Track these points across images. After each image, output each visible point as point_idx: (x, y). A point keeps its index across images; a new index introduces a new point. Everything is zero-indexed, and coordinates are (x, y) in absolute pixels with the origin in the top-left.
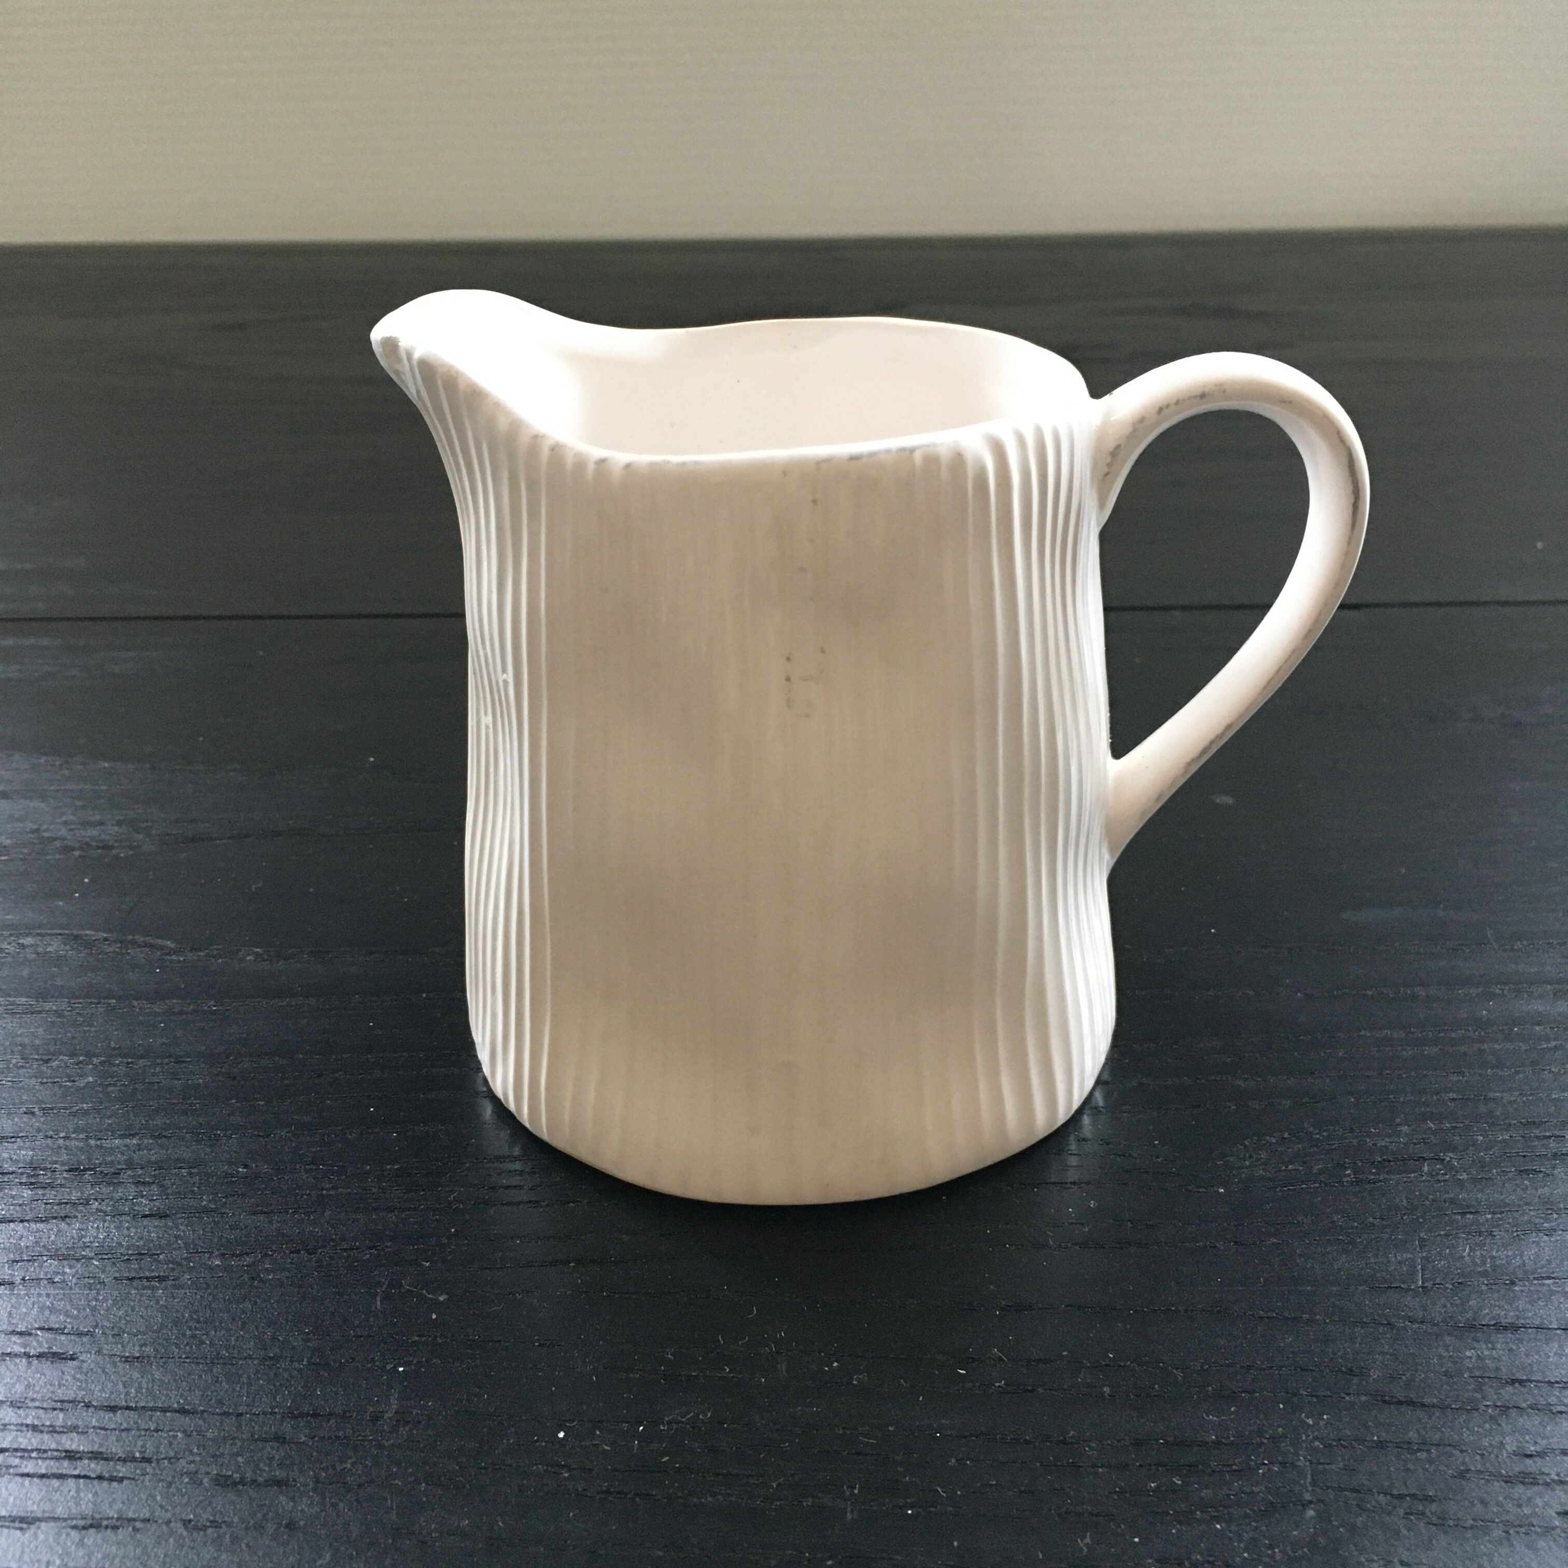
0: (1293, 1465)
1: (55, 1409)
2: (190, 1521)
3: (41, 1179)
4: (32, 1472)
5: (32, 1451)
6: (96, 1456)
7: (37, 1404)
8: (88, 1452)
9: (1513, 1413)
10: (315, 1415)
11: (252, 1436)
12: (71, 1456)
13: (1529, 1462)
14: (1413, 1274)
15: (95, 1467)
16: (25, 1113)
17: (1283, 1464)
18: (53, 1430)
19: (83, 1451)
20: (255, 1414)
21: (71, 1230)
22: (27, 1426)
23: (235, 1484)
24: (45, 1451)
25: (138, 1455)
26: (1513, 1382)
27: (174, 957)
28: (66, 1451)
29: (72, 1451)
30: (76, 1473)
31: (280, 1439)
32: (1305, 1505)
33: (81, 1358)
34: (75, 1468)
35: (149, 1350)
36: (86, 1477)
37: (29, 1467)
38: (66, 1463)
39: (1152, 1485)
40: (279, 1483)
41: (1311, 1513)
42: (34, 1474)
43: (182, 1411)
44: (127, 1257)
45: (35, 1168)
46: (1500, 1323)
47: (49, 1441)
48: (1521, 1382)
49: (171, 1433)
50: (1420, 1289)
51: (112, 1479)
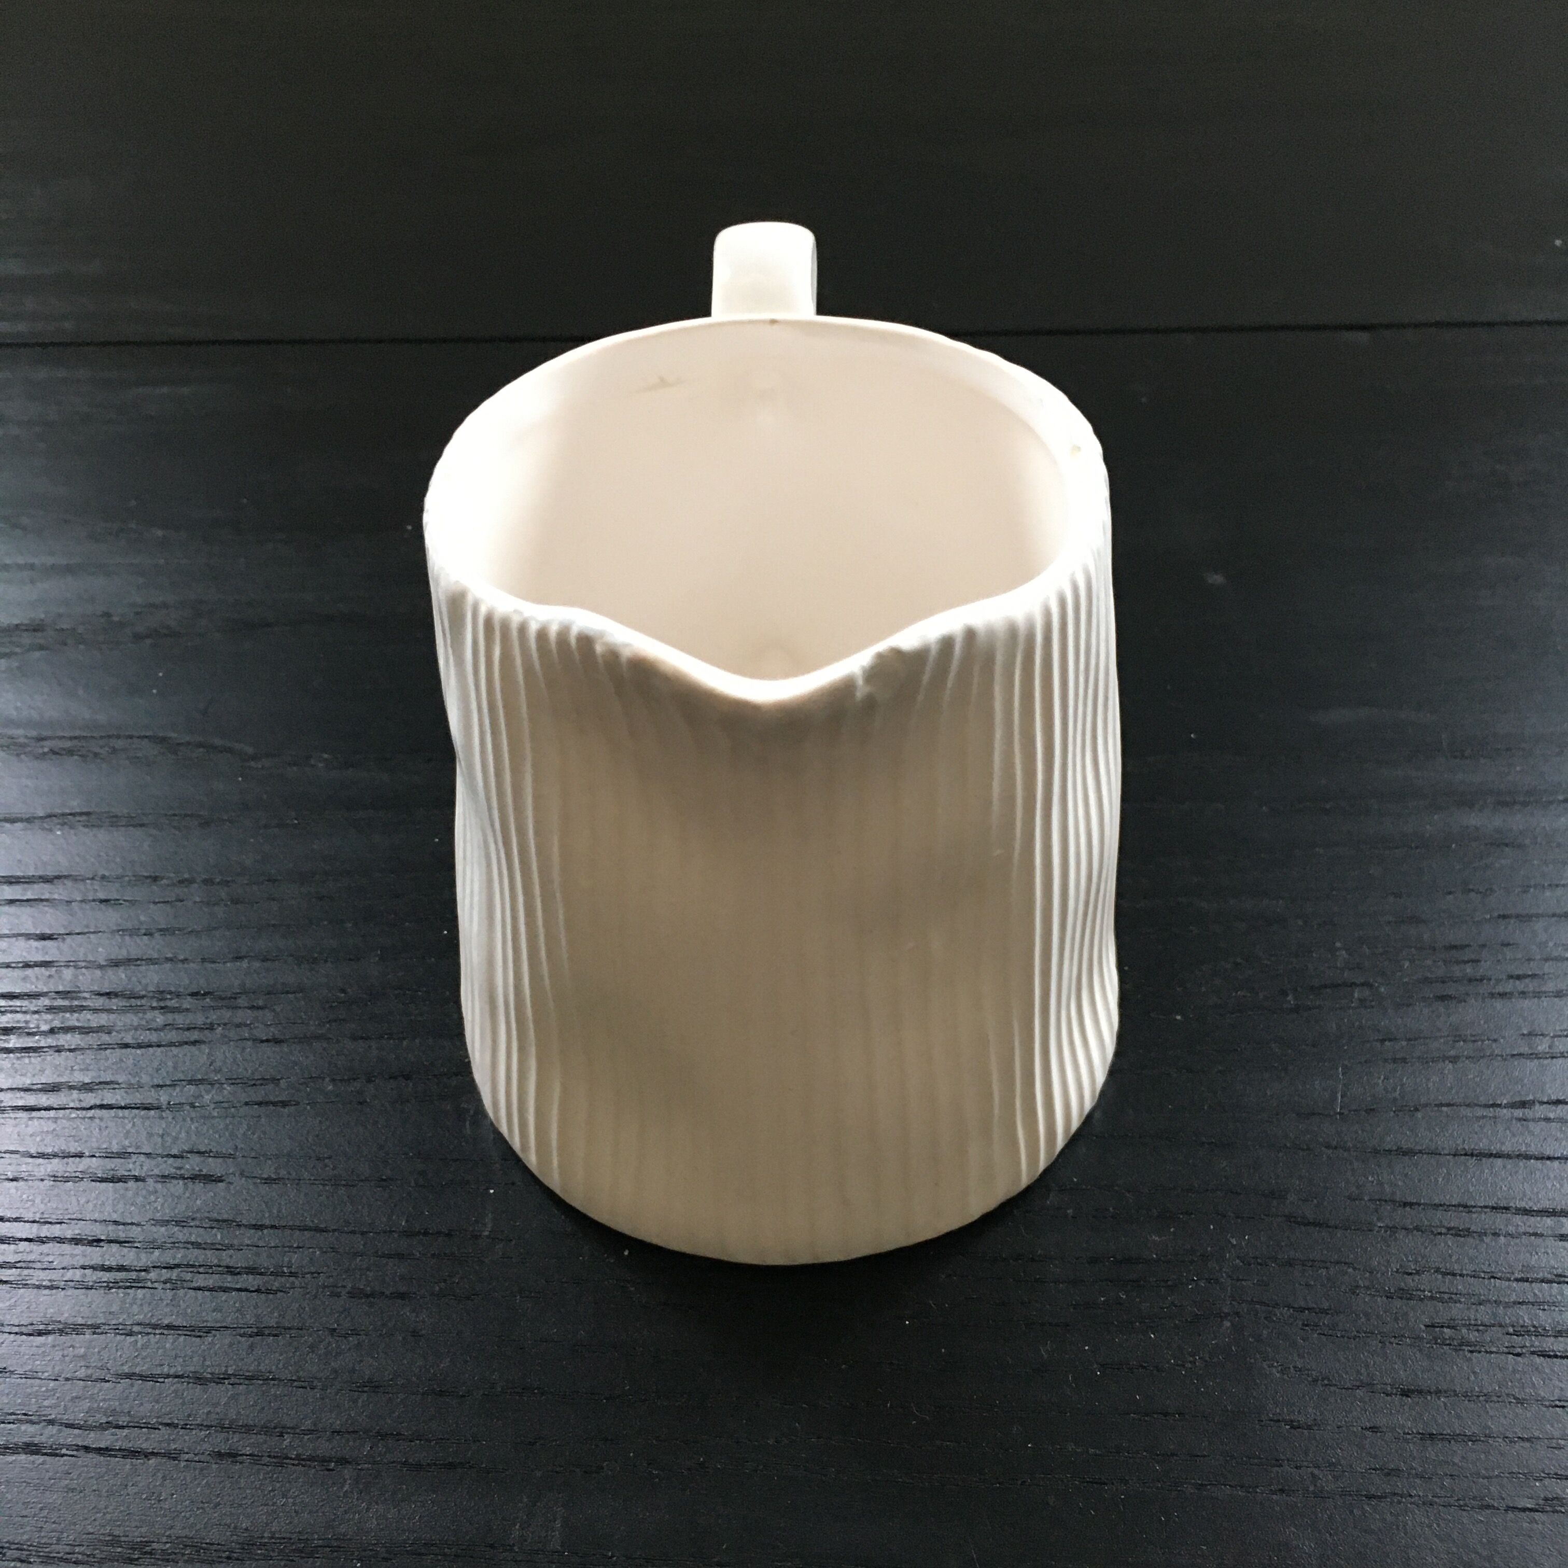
0: (1217, 1281)
1: (212, 1228)
2: (335, 1330)
3: (169, 1003)
4: (202, 1285)
5: (200, 1266)
6: (252, 1271)
7: (198, 1223)
8: (246, 1268)
9: (1401, 1235)
10: (426, 1234)
11: (376, 1252)
12: (231, 1270)
13: (1409, 1279)
14: (1333, 1099)
15: (251, 1281)
16: (145, 935)
17: (1209, 1280)
18: (213, 1247)
19: (242, 1268)
20: (376, 1233)
21: (201, 1055)
22: (192, 1243)
23: (367, 1296)
24: (211, 1267)
25: (285, 1270)
26: (1405, 1204)
27: (253, 764)
28: (227, 1267)
29: (232, 1267)
30: (238, 1287)
31: (400, 1256)
32: (1223, 1317)
33: (228, 1180)
34: (237, 1283)
35: (283, 1173)
36: (246, 1290)
37: (200, 1281)
38: (229, 1278)
39: (1102, 1299)
40: (402, 1296)
41: (1227, 1324)
42: (204, 1287)
43: (318, 1230)
44: (253, 1082)
45: (162, 992)
46: (1402, 1148)
47: (211, 1257)
48: (1411, 1205)
49: (311, 1250)
50: (1338, 1117)
51: (268, 1292)
